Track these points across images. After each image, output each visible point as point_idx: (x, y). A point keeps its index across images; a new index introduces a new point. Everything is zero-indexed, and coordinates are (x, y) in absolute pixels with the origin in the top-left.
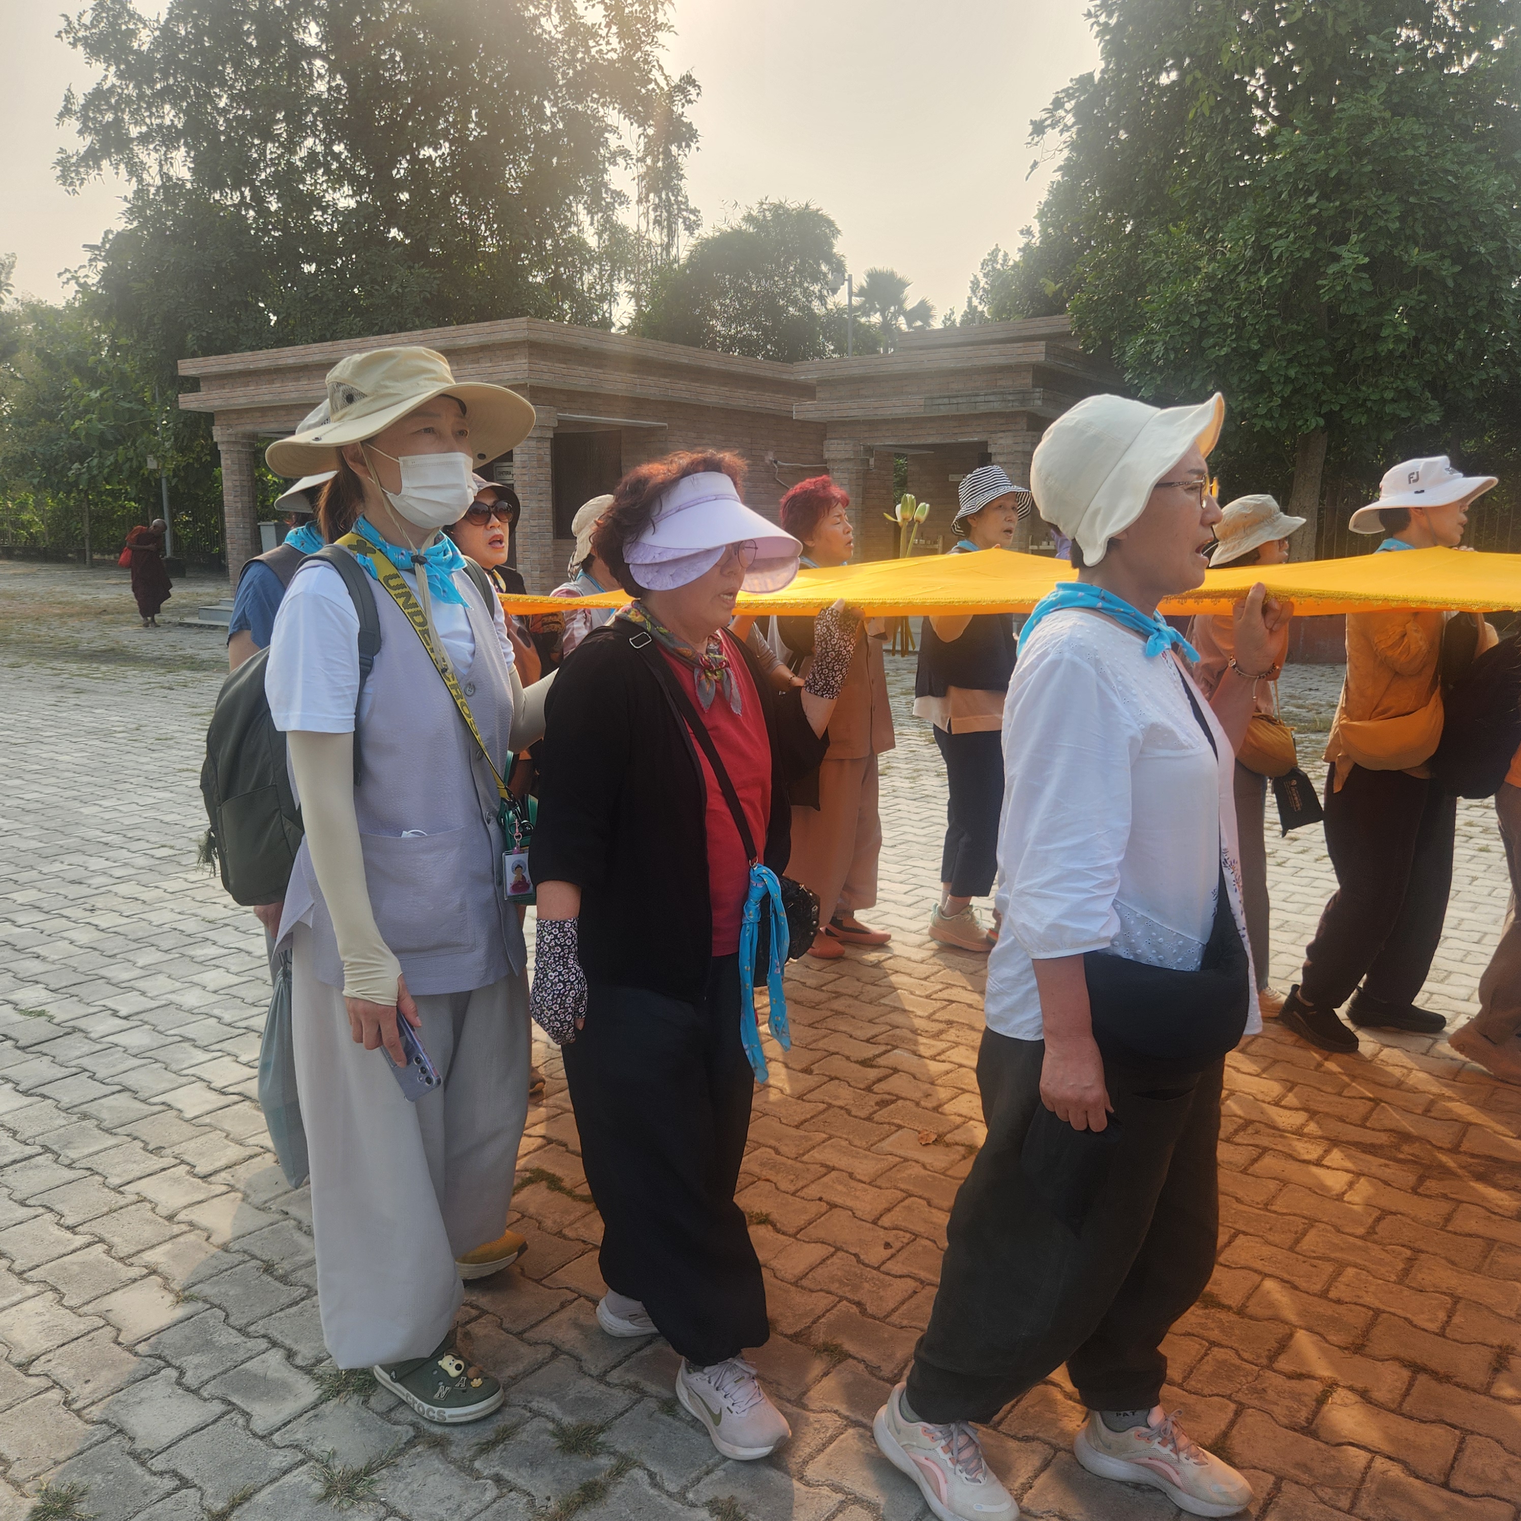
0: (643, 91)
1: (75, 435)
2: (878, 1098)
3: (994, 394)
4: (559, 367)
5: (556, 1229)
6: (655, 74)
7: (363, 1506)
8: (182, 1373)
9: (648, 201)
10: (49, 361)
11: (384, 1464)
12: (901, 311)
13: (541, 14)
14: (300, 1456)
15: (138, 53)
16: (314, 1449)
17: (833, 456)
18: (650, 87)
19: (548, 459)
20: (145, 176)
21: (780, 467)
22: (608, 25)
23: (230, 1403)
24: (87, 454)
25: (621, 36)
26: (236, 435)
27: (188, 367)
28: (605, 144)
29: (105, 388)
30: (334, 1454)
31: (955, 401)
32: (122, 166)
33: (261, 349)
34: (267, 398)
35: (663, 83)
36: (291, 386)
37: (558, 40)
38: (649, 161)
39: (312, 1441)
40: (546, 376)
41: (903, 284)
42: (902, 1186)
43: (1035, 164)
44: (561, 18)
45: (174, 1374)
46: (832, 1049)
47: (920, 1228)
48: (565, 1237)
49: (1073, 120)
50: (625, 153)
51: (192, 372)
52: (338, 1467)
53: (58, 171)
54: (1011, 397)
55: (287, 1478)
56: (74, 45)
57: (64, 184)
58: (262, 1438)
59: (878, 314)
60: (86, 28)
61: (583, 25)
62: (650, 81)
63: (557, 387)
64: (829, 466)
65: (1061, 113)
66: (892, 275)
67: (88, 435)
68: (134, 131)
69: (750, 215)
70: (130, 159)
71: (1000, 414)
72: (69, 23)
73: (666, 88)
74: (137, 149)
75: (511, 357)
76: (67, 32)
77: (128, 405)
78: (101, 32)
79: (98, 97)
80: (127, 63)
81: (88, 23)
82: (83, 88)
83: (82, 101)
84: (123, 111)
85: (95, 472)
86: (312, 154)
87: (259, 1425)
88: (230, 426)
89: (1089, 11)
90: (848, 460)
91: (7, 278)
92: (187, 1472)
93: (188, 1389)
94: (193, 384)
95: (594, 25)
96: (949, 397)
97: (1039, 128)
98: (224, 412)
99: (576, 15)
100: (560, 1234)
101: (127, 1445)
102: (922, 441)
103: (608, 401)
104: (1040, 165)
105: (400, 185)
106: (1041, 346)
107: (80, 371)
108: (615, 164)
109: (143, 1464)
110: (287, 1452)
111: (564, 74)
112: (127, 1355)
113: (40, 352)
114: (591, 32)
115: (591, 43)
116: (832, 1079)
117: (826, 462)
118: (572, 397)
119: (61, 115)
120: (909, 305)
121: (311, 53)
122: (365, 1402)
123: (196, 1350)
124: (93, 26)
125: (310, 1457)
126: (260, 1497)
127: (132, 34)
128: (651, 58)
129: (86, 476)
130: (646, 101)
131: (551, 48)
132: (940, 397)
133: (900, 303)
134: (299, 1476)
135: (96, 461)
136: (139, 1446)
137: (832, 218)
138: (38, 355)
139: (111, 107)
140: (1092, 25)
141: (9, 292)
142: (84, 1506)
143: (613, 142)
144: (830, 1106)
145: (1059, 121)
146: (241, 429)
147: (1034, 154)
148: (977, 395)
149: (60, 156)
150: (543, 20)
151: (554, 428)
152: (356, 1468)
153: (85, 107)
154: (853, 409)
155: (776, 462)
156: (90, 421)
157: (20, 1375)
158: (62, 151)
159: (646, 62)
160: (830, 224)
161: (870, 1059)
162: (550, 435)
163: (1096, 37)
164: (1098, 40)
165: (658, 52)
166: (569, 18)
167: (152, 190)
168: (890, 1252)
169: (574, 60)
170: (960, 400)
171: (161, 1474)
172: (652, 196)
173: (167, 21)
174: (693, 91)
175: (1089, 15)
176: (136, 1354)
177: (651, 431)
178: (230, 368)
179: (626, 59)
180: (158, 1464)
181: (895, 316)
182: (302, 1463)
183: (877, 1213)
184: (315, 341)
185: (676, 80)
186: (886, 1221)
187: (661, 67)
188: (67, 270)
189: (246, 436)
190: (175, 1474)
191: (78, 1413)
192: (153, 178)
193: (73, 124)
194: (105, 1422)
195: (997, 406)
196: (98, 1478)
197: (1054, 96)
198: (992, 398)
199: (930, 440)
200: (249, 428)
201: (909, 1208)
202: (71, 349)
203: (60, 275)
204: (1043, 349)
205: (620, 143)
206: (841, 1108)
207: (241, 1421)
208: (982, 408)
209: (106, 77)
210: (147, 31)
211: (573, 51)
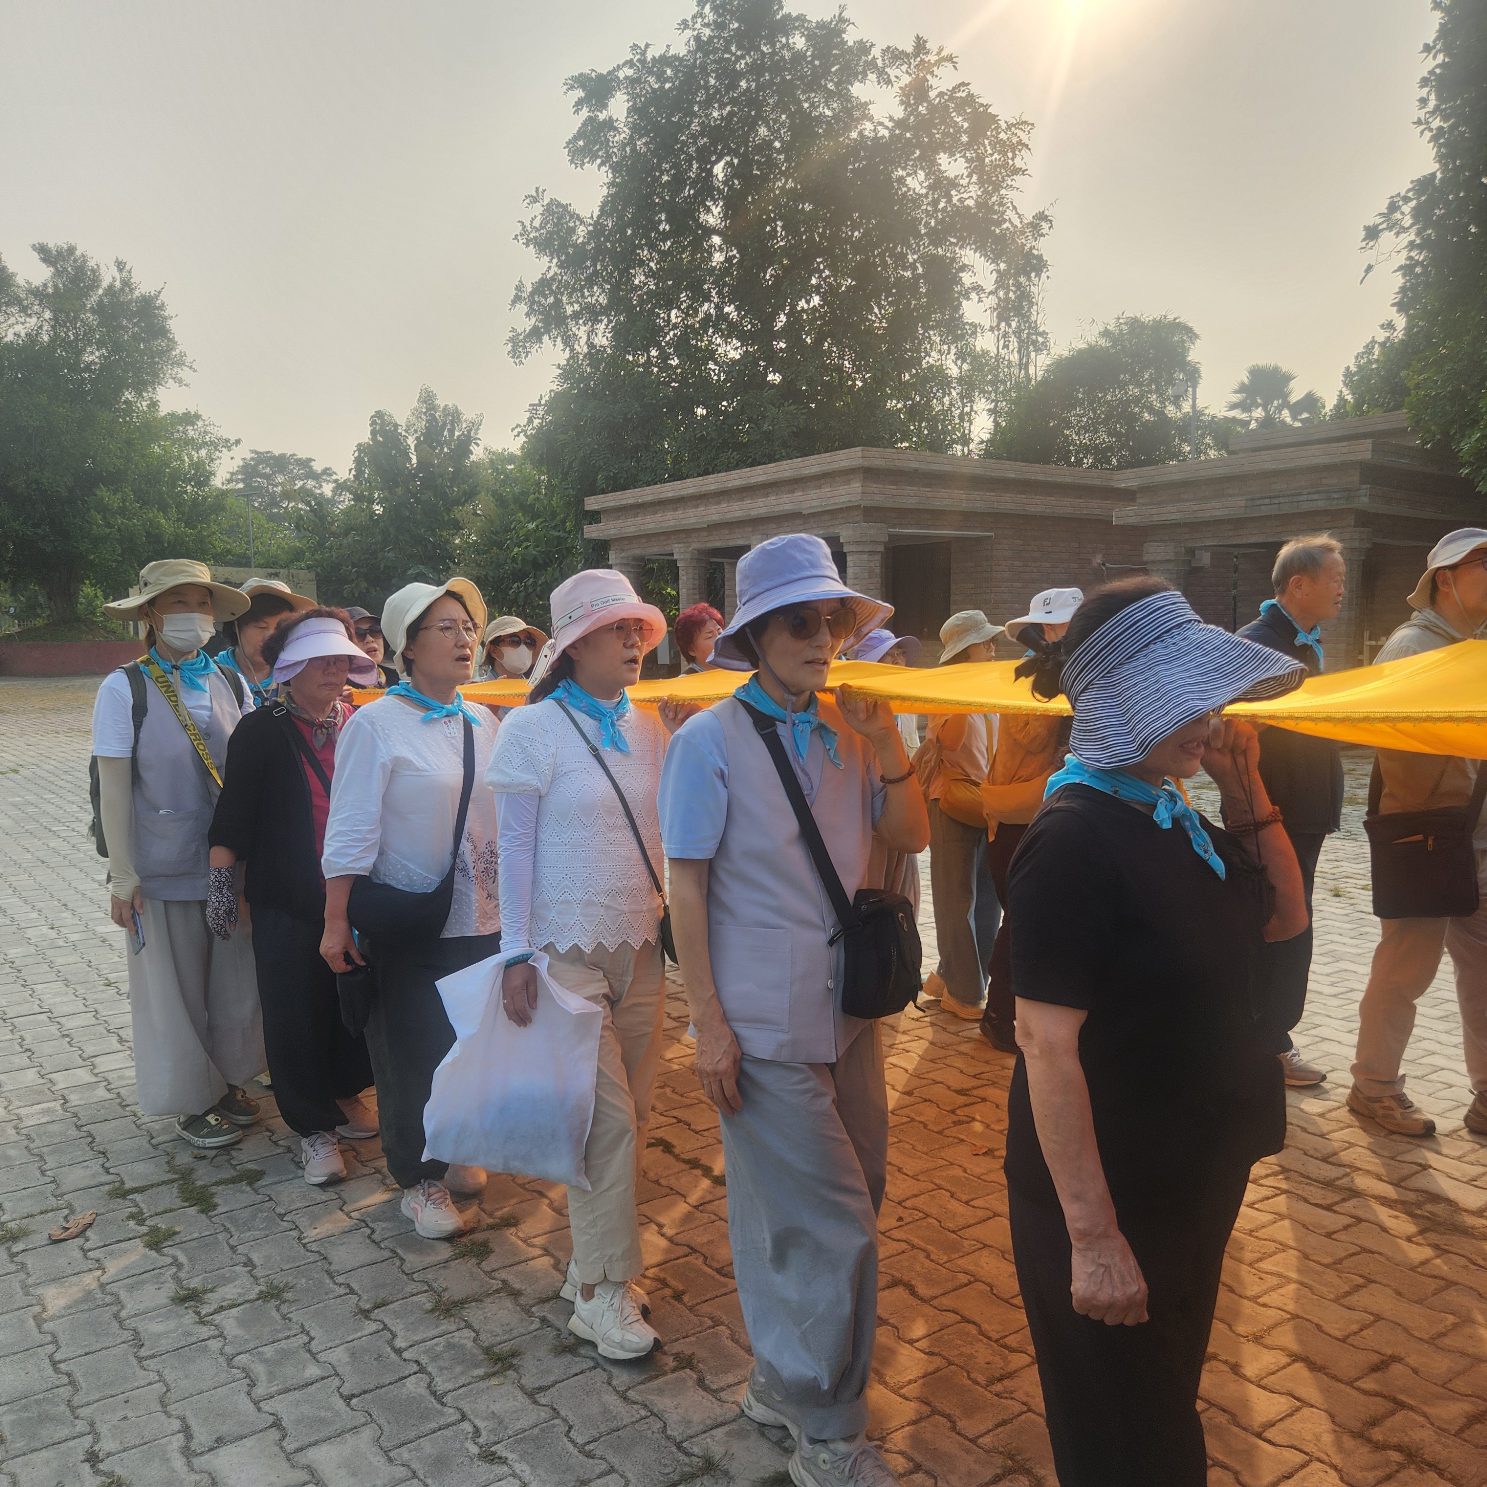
0: (998, 231)
1: (514, 560)
2: (956, 1118)
3: (1318, 492)
4: (891, 489)
5: (655, 1178)
6: (1010, 214)
7: (452, 1319)
8: (373, 1232)
9: (999, 329)
10: (501, 501)
11: (476, 1300)
12: (1286, 404)
13: (909, 175)
14: (426, 1288)
15: (575, 245)
16: (435, 1285)
17: (1152, 558)
18: (1004, 226)
19: (878, 570)
20: (576, 346)
21: (1107, 568)
22: (970, 176)
23: (395, 1252)
24: (526, 575)
25: (981, 182)
26: (627, 558)
27: (592, 503)
28: (959, 282)
29: (540, 520)
30: (445, 1289)
31: (1276, 501)
32: (559, 338)
33: (656, 484)
34: (651, 526)
35: (1017, 222)
36: (670, 515)
37: (921, 196)
38: (1001, 294)
39: (435, 1280)
40: (877, 497)
41: (1288, 378)
42: (937, 1181)
43: (1369, 268)
44: (926, 175)
45: (369, 1231)
46: (939, 1079)
47: (933, 1211)
48: (659, 1184)
49: (1410, 221)
50: (978, 288)
51: (595, 507)
52: (446, 1295)
53: (509, 347)
54: (1335, 496)
55: (414, 1298)
56: (527, 245)
57: (513, 357)
58: (407, 1274)
59: (1260, 409)
60: (537, 230)
61: (947, 178)
62: (1005, 221)
63: (888, 506)
64: (1149, 567)
65: (1398, 215)
66: (1276, 369)
67: (523, 560)
68: (569, 310)
69: (1106, 330)
70: (566, 332)
71: (1325, 512)
72: (524, 227)
73: (1019, 226)
74: (572, 324)
75: (848, 482)
76: (522, 235)
77: (556, 534)
78: (548, 232)
79: (543, 286)
80: (567, 254)
81: (538, 226)
82: (530, 280)
83: (529, 289)
84: (562, 294)
85: (530, 590)
86: (708, 316)
87: (407, 1267)
88: (622, 550)
89: (1419, 119)
90: (1168, 561)
91: (476, 434)
92: (355, 1286)
93: (373, 1241)
94: (594, 517)
95: (956, 177)
96: (1270, 498)
97: (1372, 233)
98: (617, 540)
99: (939, 170)
100: (657, 1182)
101: (326, 1267)
102: (1244, 541)
103: (936, 516)
104: (1375, 268)
105: (778, 336)
106: (1368, 444)
107: (523, 507)
108: (968, 299)
109: (332, 1278)
110: (419, 1284)
111: (927, 224)
112: (345, 1217)
113: (494, 493)
114: (953, 183)
115: (953, 192)
116: (926, 1100)
117: (1146, 563)
118: (902, 514)
119: (514, 302)
120: (1294, 398)
121: (710, 231)
122: (478, 1264)
123: (386, 1220)
124: (542, 228)
125: (431, 1288)
126: (391, 1306)
127: (572, 230)
128: (1005, 200)
129: (523, 594)
130: (1001, 240)
131: (916, 200)
132: (1262, 498)
133: (1285, 396)
134: (422, 1298)
135: (531, 580)
136: (333, 1268)
137: (1190, 325)
138: (493, 496)
139: (552, 292)
140: (1422, 133)
141: (478, 445)
142: (290, 1294)
143: (967, 279)
144: (913, 1120)
145: (1396, 224)
146: (631, 553)
147: (1369, 257)
148: (1300, 494)
149: (511, 334)
150: (909, 180)
151: (885, 543)
152: (456, 1299)
153: (532, 294)
154: (1172, 512)
155: (1104, 564)
156: (527, 547)
157: (278, 1220)
158: (513, 330)
159: (1001, 204)
160: (1189, 330)
161: (967, 1090)
162: (881, 548)
163: (1429, 142)
164: (1432, 144)
165: (1011, 194)
166: (934, 173)
167: (581, 357)
168: (899, 1223)
169: (936, 211)
170: (1282, 500)
171: (340, 1285)
172: (1003, 324)
173: (599, 217)
174: (1045, 225)
175: (1419, 122)
176: (350, 1218)
177: (979, 539)
178: (624, 502)
179: (982, 204)
180: (340, 1280)
181: (1280, 409)
182: (426, 1291)
183: (904, 1197)
184: (699, 475)
185: (1028, 218)
186: (908, 1204)
187: (1015, 208)
188: (518, 426)
189: (635, 558)
190: (348, 1286)
191: (304, 1245)
192: (582, 348)
193: (523, 308)
194: (318, 1252)
195: (1321, 505)
196: (304, 1281)
197: (1388, 201)
198: (1316, 497)
199: (1252, 540)
200: (638, 552)
201: (933, 1197)
202: (516, 490)
203: (513, 430)
204: (1370, 447)
205: (974, 280)
206: (921, 1122)
207: (398, 1263)
208: (1305, 507)
209: (550, 268)
210: (582, 228)
211: (935, 203)
